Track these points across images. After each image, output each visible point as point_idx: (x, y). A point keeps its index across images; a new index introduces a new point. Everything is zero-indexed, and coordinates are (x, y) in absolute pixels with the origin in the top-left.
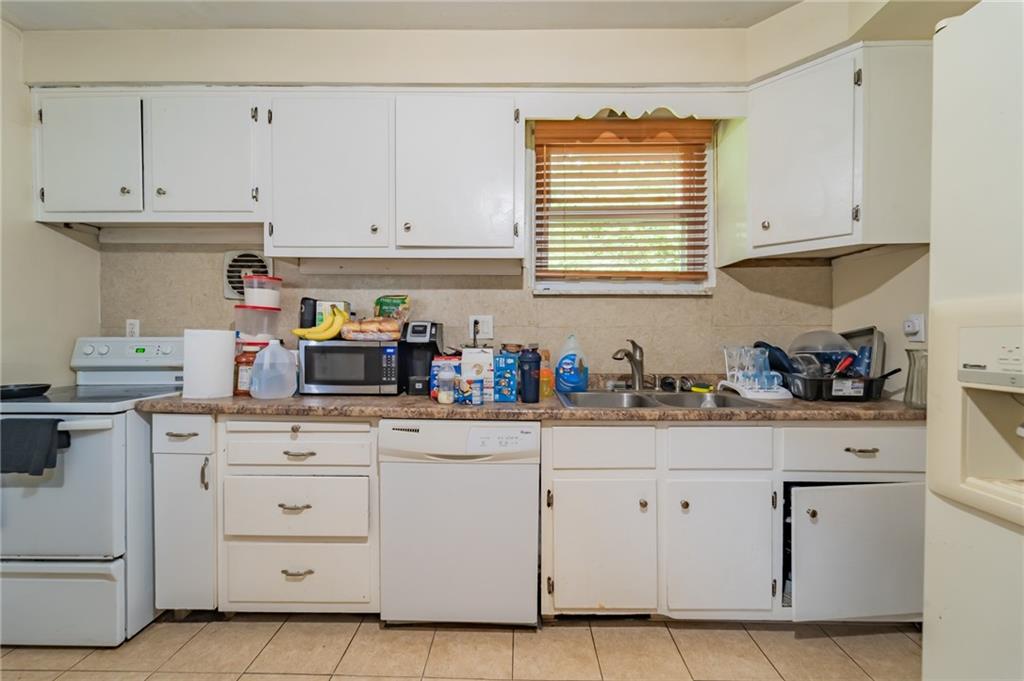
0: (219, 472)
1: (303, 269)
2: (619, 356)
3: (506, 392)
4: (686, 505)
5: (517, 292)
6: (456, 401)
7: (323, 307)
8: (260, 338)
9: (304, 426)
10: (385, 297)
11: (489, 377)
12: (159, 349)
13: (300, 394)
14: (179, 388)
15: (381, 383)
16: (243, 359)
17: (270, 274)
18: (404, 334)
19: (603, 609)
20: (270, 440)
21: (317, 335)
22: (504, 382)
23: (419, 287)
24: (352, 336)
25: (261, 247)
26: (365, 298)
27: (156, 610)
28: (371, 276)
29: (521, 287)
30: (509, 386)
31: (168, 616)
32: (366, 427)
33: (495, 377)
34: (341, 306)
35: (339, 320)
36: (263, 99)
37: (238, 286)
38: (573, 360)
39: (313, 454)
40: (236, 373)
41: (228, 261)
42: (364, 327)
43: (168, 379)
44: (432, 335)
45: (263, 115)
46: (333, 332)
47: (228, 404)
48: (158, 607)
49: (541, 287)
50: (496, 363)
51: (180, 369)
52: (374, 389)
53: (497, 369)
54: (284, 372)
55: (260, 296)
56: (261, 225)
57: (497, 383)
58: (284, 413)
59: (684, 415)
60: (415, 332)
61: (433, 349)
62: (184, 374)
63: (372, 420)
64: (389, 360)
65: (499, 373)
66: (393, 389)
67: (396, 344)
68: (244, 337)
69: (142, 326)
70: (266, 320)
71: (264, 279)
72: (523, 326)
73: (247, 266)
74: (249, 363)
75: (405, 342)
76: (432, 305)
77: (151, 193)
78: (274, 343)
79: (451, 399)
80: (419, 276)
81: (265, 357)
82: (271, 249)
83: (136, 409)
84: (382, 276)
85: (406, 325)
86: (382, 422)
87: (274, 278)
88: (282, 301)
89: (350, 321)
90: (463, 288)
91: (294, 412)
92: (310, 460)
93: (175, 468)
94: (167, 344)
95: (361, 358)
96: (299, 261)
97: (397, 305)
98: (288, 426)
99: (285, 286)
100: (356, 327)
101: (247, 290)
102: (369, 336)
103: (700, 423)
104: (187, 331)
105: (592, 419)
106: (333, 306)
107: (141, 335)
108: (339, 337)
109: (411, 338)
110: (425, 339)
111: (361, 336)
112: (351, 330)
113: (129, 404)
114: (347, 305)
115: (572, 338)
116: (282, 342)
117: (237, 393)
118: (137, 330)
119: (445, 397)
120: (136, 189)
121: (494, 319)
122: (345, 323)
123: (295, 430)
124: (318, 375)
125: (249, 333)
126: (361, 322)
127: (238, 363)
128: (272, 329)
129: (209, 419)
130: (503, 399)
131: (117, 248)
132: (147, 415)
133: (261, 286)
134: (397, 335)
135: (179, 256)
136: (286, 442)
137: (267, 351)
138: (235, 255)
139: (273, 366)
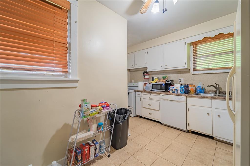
0: (142, 99)
1: (152, 73)
2: (209, 86)
3: (182, 92)
4: (219, 116)
5: (189, 74)
6: (173, 93)
7: (154, 78)
8: (146, 83)
9: (151, 94)
10: (164, 76)
11: (179, 89)
12: (136, 84)
13: (151, 90)
14: (138, 89)
15: (162, 89)
16: (145, 85)
17: (148, 74)
18: (166, 82)
19: (199, 132)
20: (147, 96)
21: (154, 82)
22: (181, 90)
23: (170, 74)
24: (158, 82)
25: (147, 70)
26: (161, 76)
27: (136, 115)
28: (162, 73)
29: (189, 73)
30: (183, 91)
31: (137, 116)
32: (159, 95)
33: (180, 89)
34: (157, 78)
35: (156, 80)
36: (146, 50)
37: (144, 75)
38: (200, 87)
39: (152, 98)
40: (144, 87)
41: (143, 72)
42: (160, 81)
43: (136, 88)
44: (170, 82)
45: (147, 53)
46: (156, 82)
47: (150, 91)
48: (136, 114)
49: (194, 72)
50: (180, 87)
51: (138, 87)
52: (161, 90)
53: (180, 88)
54: (149, 87)
55: (147, 77)
56: (147, 67)
57: (180, 90)
58: (149, 92)
59: (218, 98)
60: (168, 82)
61: (171, 85)
62: (139, 87)
63: (160, 94)
64: (163, 86)
65: (181, 88)
66: (164, 90)
67: (164, 84)
68: (145, 83)
69: (134, 81)
70: (147, 80)
71: (147, 74)
72: (190, 80)
73: (145, 73)
74: (145, 86)
75: (166, 83)
76: (172, 77)
77: (135, 65)
78: (148, 83)
79: (172, 92)
80: (170, 72)
81: (147, 85)
82: (148, 70)
83: (134, 91)
84: (164, 73)
85: (166, 81)
86: (161, 94)
87: (149, 74)
88: (149, 77)
89: (158, 80)
90: (177, 74)
91: (150, 92)
92: (152, 99)
93: (138, 98)
94: (136, 83)
95: (159, 86)
96: (152, 72)
97: (166, 77)
98: (149, 94)
99: (150, 75)
100: (159, 81)
101: (145, 76)
102: (161, 82)
103: (222, 100)
104: (139, 82)
105: (196, 97)
106: (156, 78)
107: (134, 82)
108: (156, 83)
109: (167, 83)
110: (169, 83)
111: (159, 82)
112: (158, 81)
113: (133, 90)
114: (158, 78)
115: (200, 83)
116: (149, 83)
117: (144, 90)
118: (133, 82)
119: (171, 92)
120: (134, 65)
121: (184, 79)
122: (157, 80)
123: (150, 95)
124: (154, 88)
125: (145, 82)
126: (159, 80)
127: (144, 86)
128: (148, 81)
129: (141, 92)
130: (181, 93)
131: (131, 71)
132: (135, 92)
133: (147, 76)
134: (165, 82)
135: (138, 72)
136: (149, 96)
137: (147, 84)
138: (144, 71)
139: (148, 86)
